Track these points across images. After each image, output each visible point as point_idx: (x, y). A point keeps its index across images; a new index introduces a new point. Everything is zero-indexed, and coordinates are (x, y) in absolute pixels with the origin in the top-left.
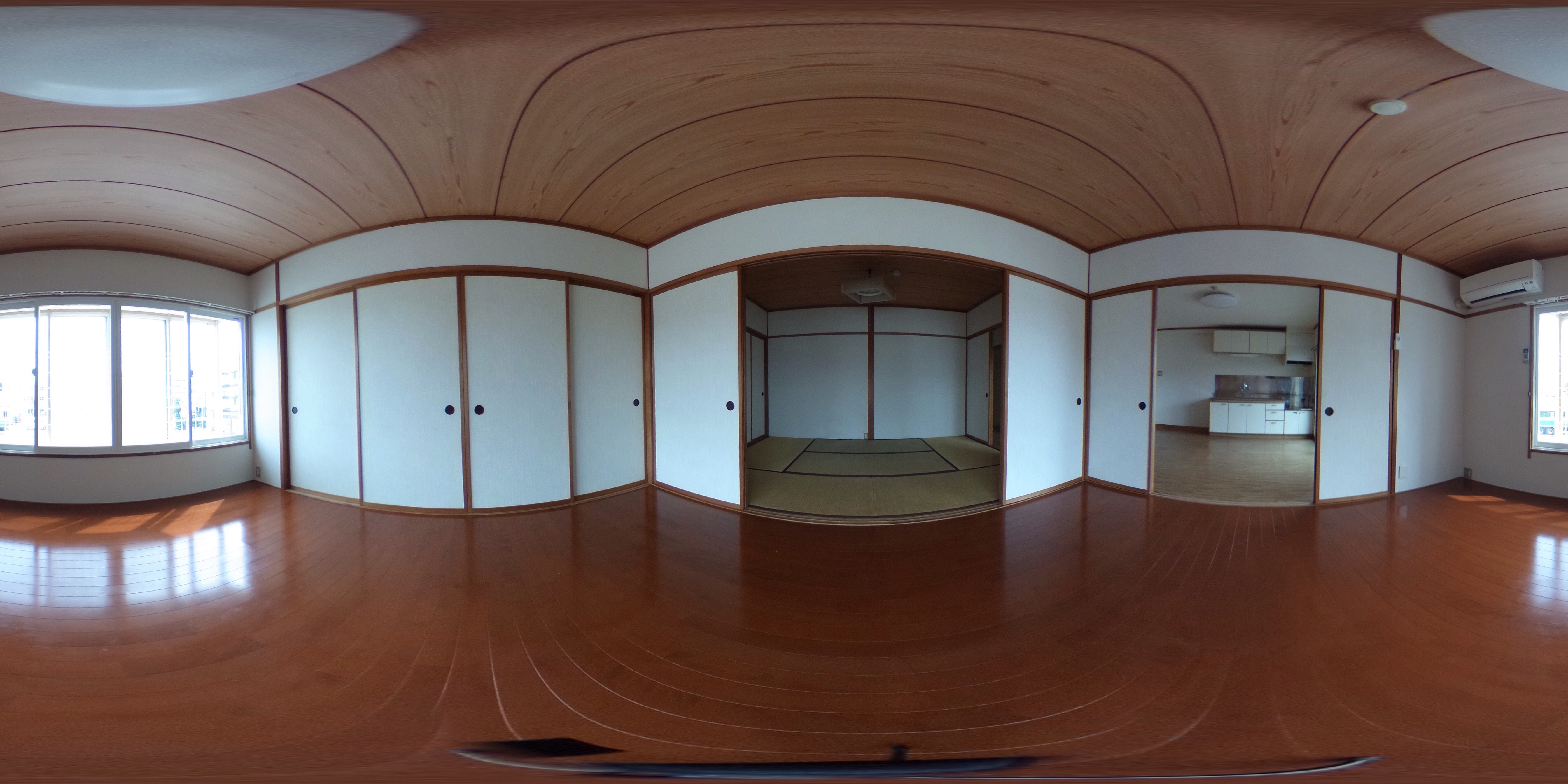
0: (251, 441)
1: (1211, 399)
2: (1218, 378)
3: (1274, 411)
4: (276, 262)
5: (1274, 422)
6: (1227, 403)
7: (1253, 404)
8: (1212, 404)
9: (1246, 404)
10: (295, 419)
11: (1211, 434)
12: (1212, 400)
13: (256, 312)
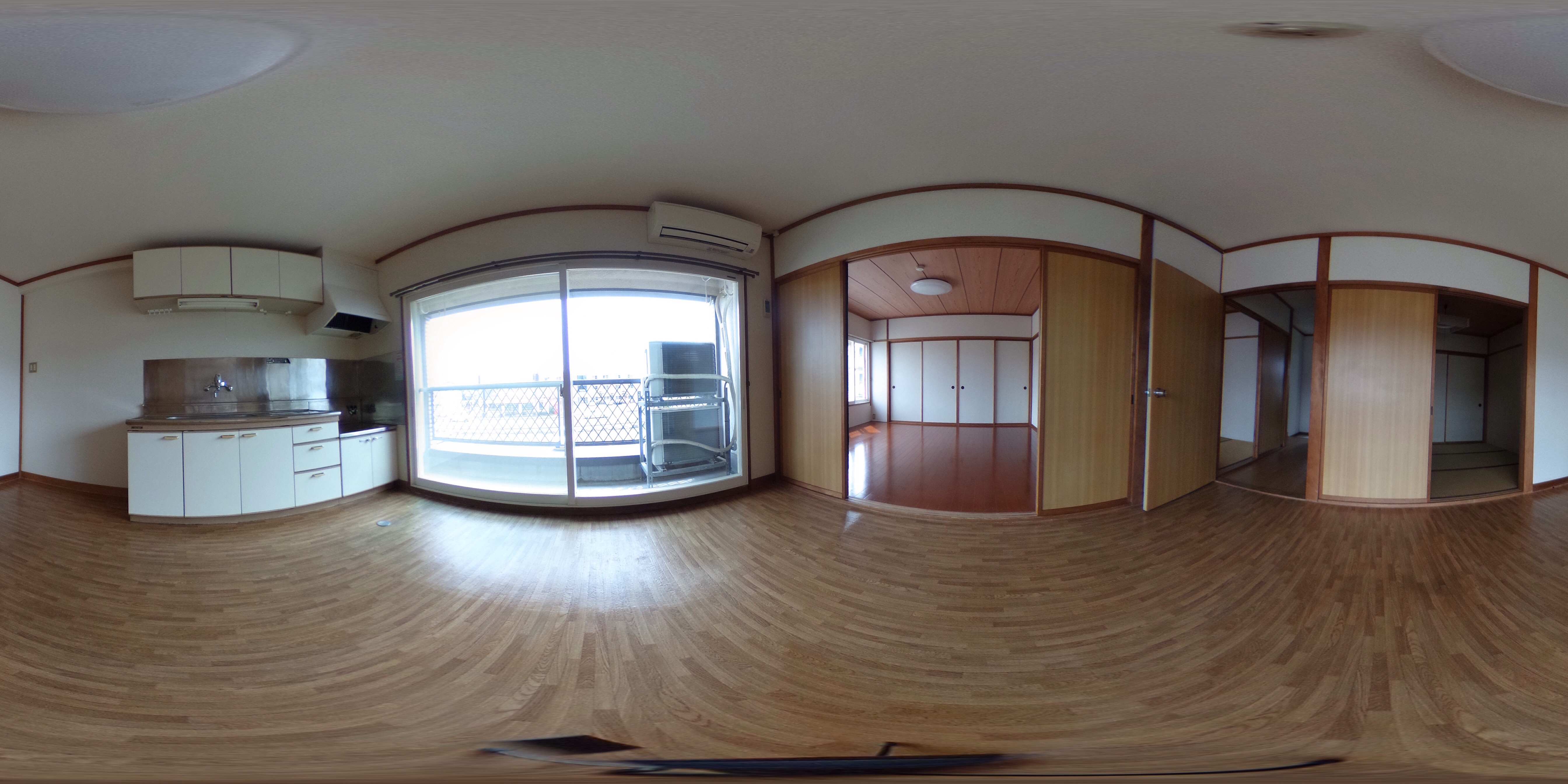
0: (871, 402)
1: (128, 423)
2: (152, 367)
3: (314, 445)
4: (888, 319)
5: (316, 472)
6: (179, 435)
7: (258, 432)
8: (134, 438)
9: (236, 434)
10: (893, 390)
11: (132, 519)
12: (134, 425)
13: (874, 341)
